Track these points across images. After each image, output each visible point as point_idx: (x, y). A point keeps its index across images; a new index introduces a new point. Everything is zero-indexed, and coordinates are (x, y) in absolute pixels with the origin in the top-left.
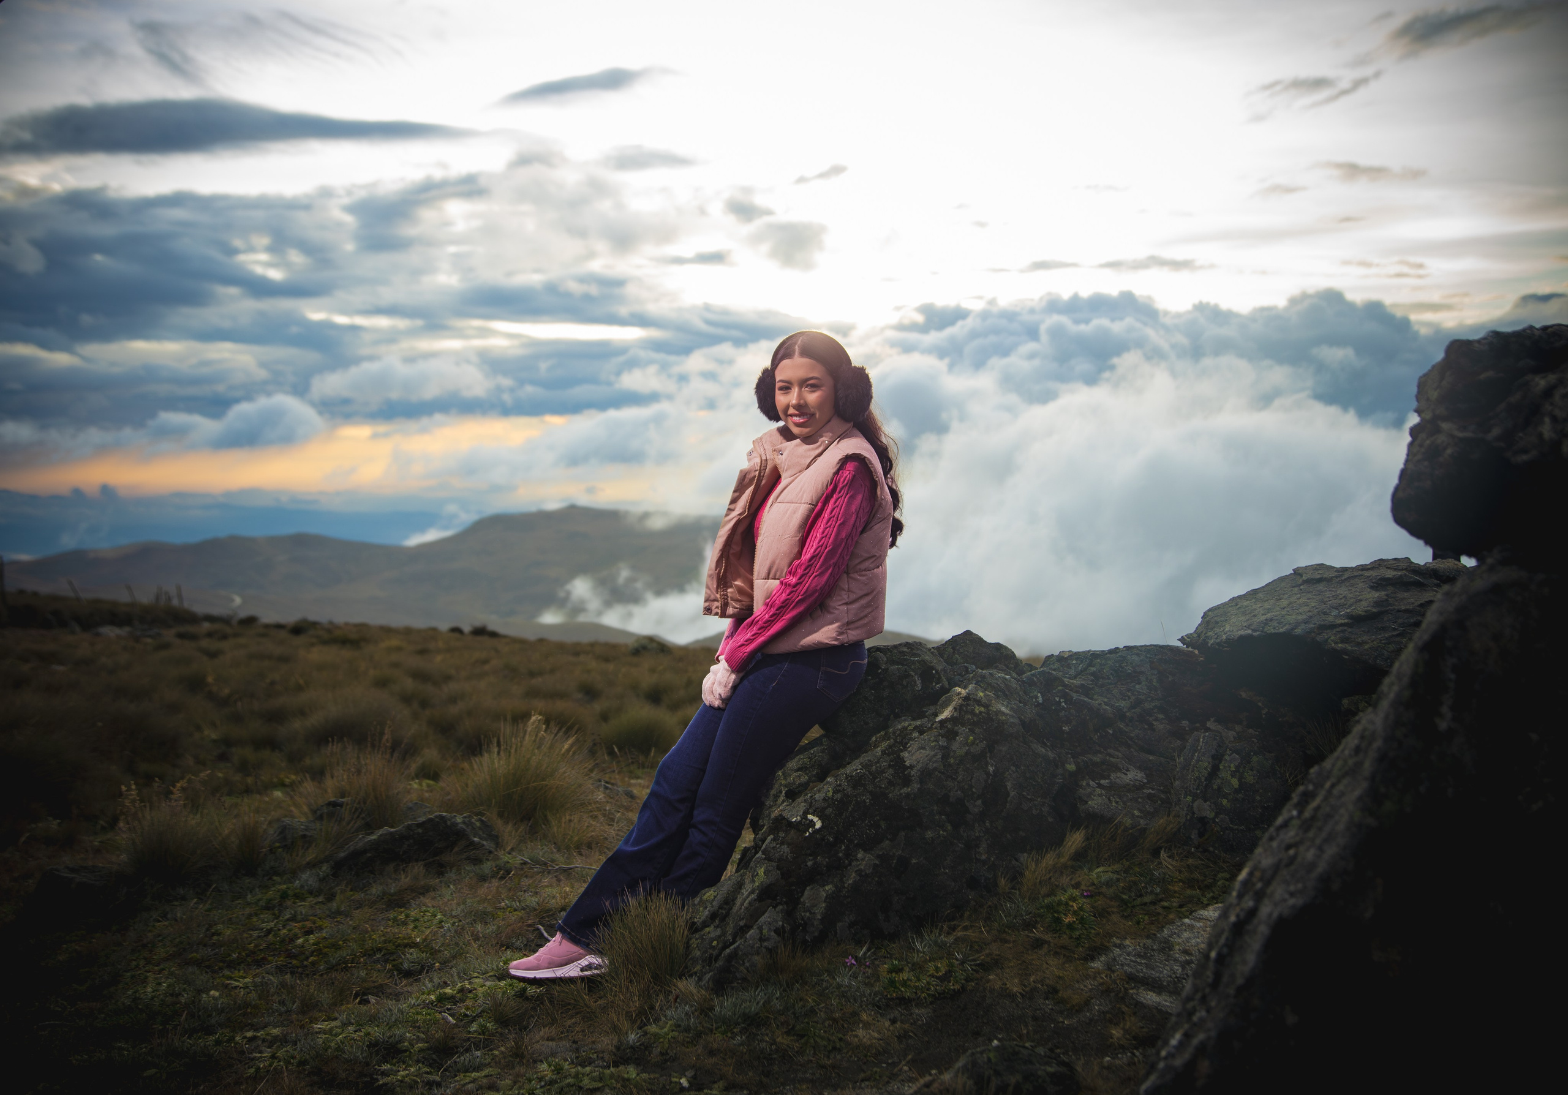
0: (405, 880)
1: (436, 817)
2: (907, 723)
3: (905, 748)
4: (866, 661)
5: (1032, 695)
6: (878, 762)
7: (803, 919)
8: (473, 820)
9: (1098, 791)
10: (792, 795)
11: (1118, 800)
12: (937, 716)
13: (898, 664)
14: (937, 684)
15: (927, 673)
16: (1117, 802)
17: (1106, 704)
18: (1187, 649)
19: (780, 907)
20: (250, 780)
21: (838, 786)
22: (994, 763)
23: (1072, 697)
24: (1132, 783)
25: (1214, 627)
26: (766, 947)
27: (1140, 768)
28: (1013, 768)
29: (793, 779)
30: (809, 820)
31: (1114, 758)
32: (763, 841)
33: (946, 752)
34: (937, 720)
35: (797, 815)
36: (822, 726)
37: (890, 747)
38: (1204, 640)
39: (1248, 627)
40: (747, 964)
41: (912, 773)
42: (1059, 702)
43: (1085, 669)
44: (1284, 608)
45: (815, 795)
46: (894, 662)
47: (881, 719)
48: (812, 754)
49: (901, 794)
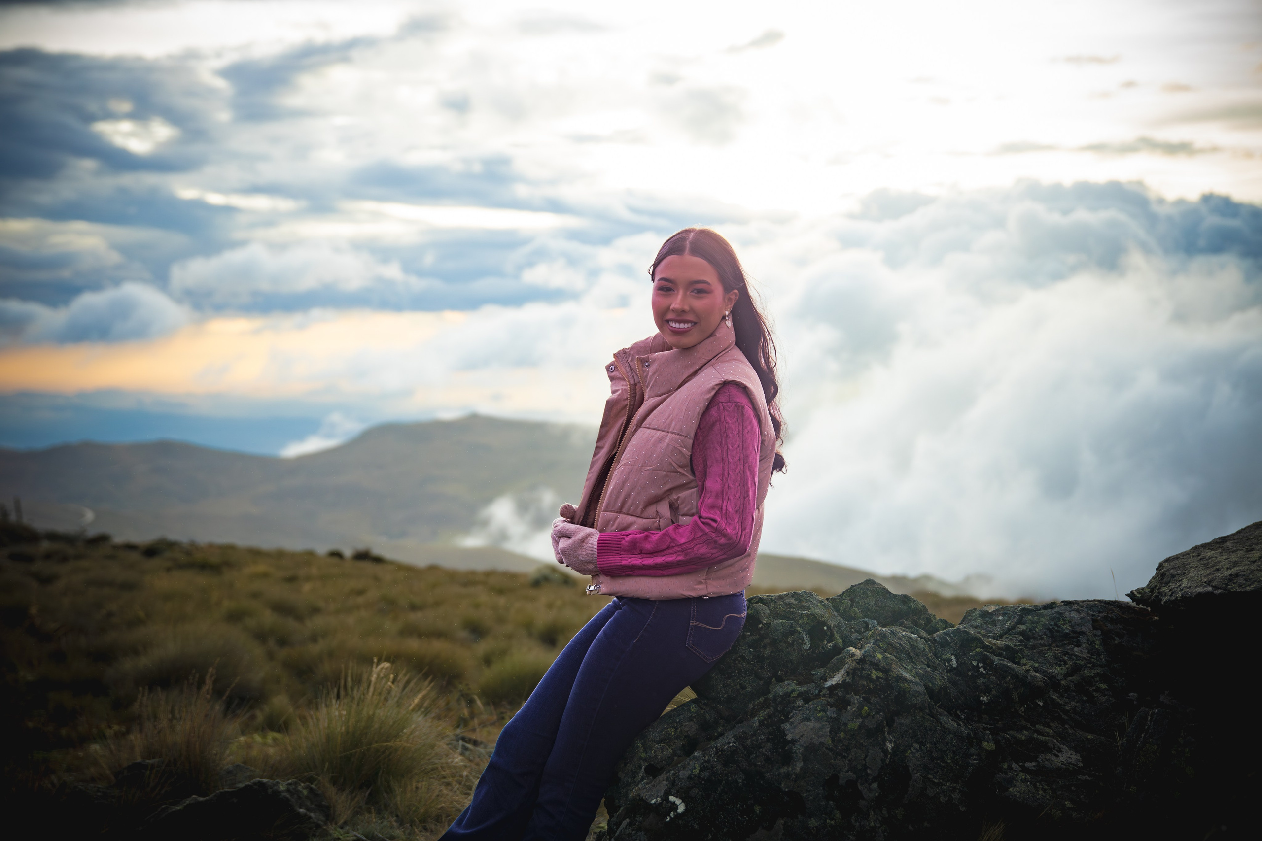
1: (255, 784)
2: (790, 686)
3: (787, 719)
4: (744, 614)
5: (944, 657)
6: (754, 735)
8: (300, 788)
9: (1022, 775)
10: (653, 771)
11: (1045, 787)
12: (826, 681)
13: (783, 618)
14: (829, 642)
15: (817, 629)
16: (1044, 790)
17: (1036, 670)
18: (1137, 606)
20: (64, 732)
21: (706, 761)
22: (893, 739)
23: (993, 662)
24: (1064, 766)
25: (1169, 582)
27: (1076, 749)
28: (916, 746)
29: (655, 752)
30: (671, 802)
31: (1043, 735)
32: (618, 824)
33: (836, 726)
34: (826, 686)
35: (658, 796)
36: (694, 689)
37: (769, 716)
38: (1156, 596)
39: (1209, 583)
41: (794, 749)
42: (978, 667)
43: (1013, 627)
44: (1254, 562)
45: (679, 772)
46: (778, 616)
47: (761, 683)
48: (677, 723)
49: (780, 774)
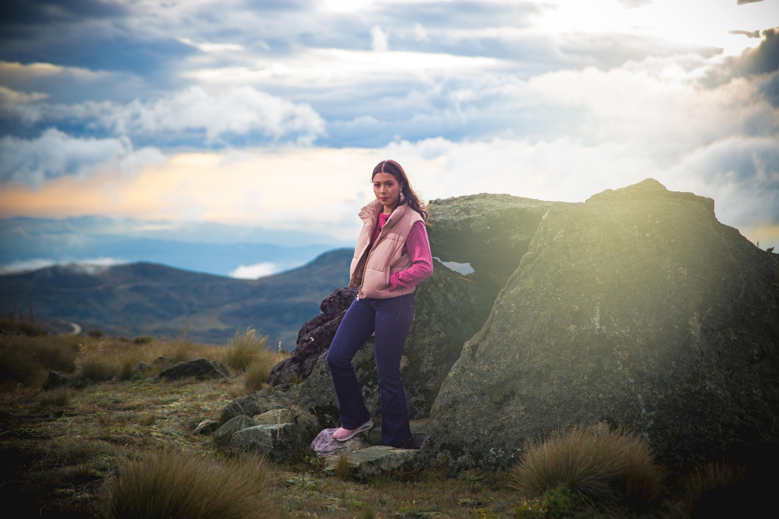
0: (187, 381)
1: (202, 359)
7: (304, 368)
8: (217, 363)
19: (297, 364)
26: (291, 375)
35: (308, 338)
40: (284, 379)
45: (314, 332)
